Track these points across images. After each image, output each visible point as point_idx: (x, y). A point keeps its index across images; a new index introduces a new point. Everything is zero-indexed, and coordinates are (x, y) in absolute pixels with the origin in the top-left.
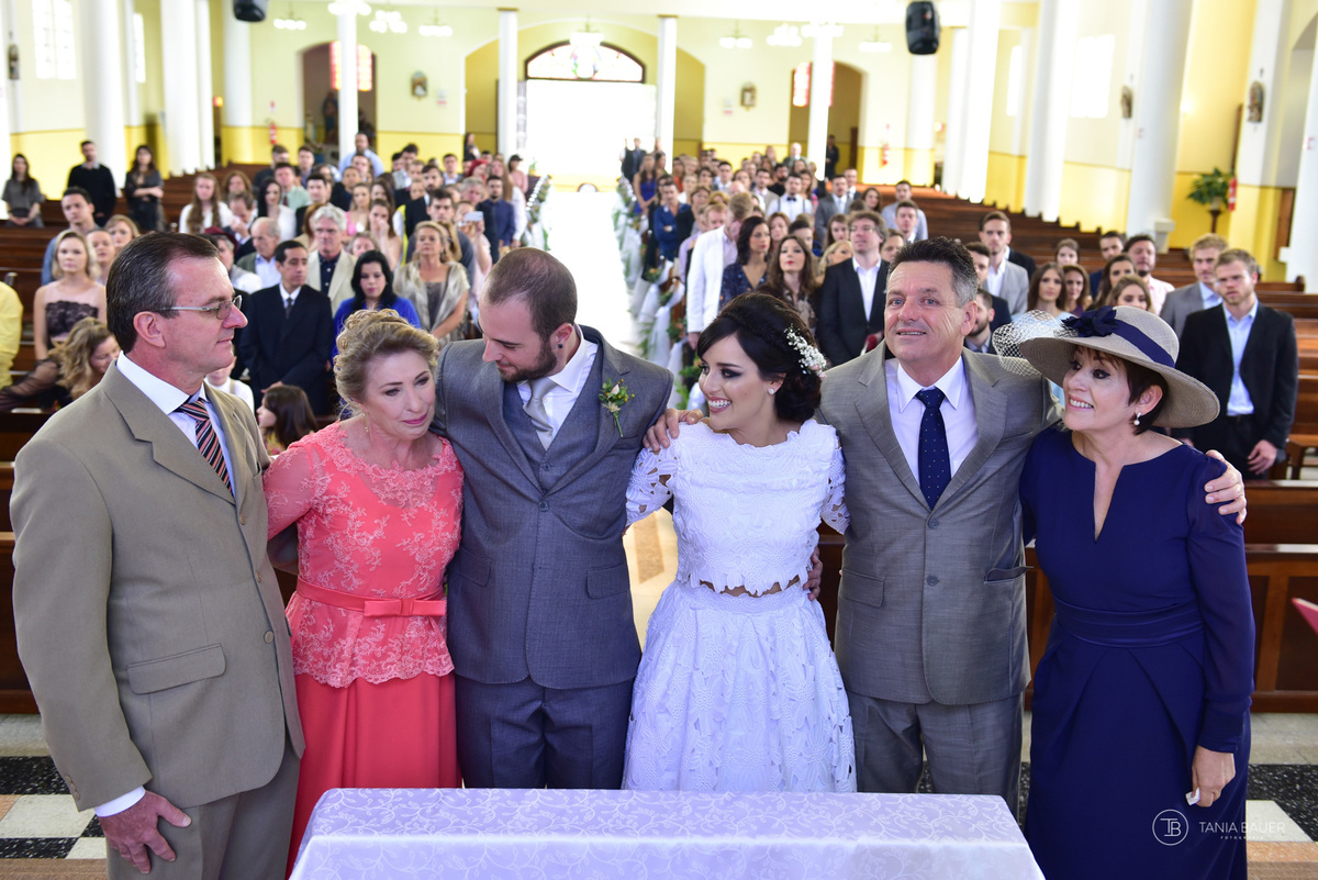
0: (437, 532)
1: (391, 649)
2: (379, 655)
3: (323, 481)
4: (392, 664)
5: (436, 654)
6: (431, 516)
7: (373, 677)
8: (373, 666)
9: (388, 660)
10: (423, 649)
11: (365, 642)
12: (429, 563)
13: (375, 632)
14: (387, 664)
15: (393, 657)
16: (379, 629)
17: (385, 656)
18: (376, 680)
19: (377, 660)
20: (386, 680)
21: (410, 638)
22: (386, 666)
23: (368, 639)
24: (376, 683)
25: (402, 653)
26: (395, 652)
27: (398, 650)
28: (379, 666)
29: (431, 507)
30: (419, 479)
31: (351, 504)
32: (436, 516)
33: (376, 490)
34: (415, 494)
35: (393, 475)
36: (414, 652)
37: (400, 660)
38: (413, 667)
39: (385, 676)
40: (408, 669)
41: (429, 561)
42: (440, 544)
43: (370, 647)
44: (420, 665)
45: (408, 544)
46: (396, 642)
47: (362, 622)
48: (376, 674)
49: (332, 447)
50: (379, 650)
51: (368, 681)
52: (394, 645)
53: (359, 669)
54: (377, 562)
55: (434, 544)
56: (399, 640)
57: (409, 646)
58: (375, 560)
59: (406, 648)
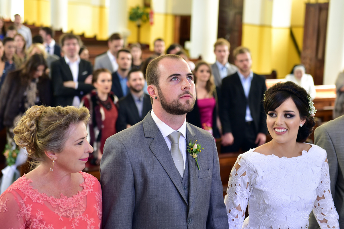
6: (86, 223)
29: (85, 218)
30: (76, 201)
31: (45, 223)
32: (89, 223)
33: (56, 212)
34: (76, 211)
35: (62, 201)
49: (27, 190)
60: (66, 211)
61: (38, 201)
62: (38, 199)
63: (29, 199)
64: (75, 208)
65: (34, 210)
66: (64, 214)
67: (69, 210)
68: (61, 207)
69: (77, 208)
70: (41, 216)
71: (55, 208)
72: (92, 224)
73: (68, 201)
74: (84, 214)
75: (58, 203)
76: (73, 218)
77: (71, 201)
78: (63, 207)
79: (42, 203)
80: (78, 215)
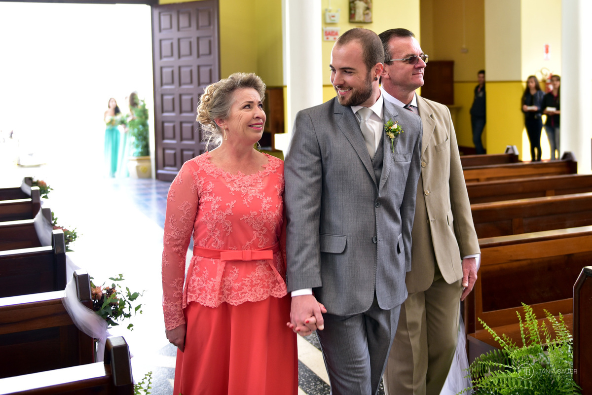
0: (265, 211)
1: (243, 284)
2: (236, 288)
3: (200, 183)
4: (245, 293)
5: (277, 284)
6: (261, 201)
7: (234, 301)
8: (233, 295)
9: (243, 291)
10: (268, 282)
11: (227, 280)
13: (233, 273)
14: (242, 293)
15: (246, 289)
16: (235, 272)
17: (241, 289)
18: (236, 303)
19: (236, 291)
20: (242, 303)
21: (259, 276)
22: (241, 294)
23: (229, 278)
25: (252, 286)
26: (247, 286)
27: (249, 284)
28: (237, 294)
29: (261, 196)
30: (255, 179)
31: (214, 195)
32: (265, 201)
33: (229, 186)
34: (251, 188)
35: (238, 178)
36: (262, 284)
37: (251, 290)
38: (263, 294)
39: (242, 300)
40: (258, 296)
41: (262, 229)
42: (267, 218)
43: (230, 283)
44: (267, 291)
45: (247, 218)
46: (247, 279)
47: (225, 268)
48: (235, 299)
49: (203, 163)
50: (236, 284)
51: (231, 304)
52: (246, 282)
53: (225, 297)
54: (230, 229)
55: (263, 218)
56: (249, 278)
57: (259, 281)
58: (228, 228)
59: (256, 283)
60: (240, 187)
61: (212, 174)
62: (212, 173)
63: (203, 172)
64: (251, 185)
65: (206, 183)
66: (237, 189)
67: (245, 186)
68: (235, 183)
69: (253, 186)
70: (211, 188)
71: (229, 182)
72: (268, 203)
73: (244, 178)
74: (261, 192)
75: (232, 179)
76: (247, 194)
77: (248, 179)
78: (238, 183)
79: (215, 176)
80: (253, 192)
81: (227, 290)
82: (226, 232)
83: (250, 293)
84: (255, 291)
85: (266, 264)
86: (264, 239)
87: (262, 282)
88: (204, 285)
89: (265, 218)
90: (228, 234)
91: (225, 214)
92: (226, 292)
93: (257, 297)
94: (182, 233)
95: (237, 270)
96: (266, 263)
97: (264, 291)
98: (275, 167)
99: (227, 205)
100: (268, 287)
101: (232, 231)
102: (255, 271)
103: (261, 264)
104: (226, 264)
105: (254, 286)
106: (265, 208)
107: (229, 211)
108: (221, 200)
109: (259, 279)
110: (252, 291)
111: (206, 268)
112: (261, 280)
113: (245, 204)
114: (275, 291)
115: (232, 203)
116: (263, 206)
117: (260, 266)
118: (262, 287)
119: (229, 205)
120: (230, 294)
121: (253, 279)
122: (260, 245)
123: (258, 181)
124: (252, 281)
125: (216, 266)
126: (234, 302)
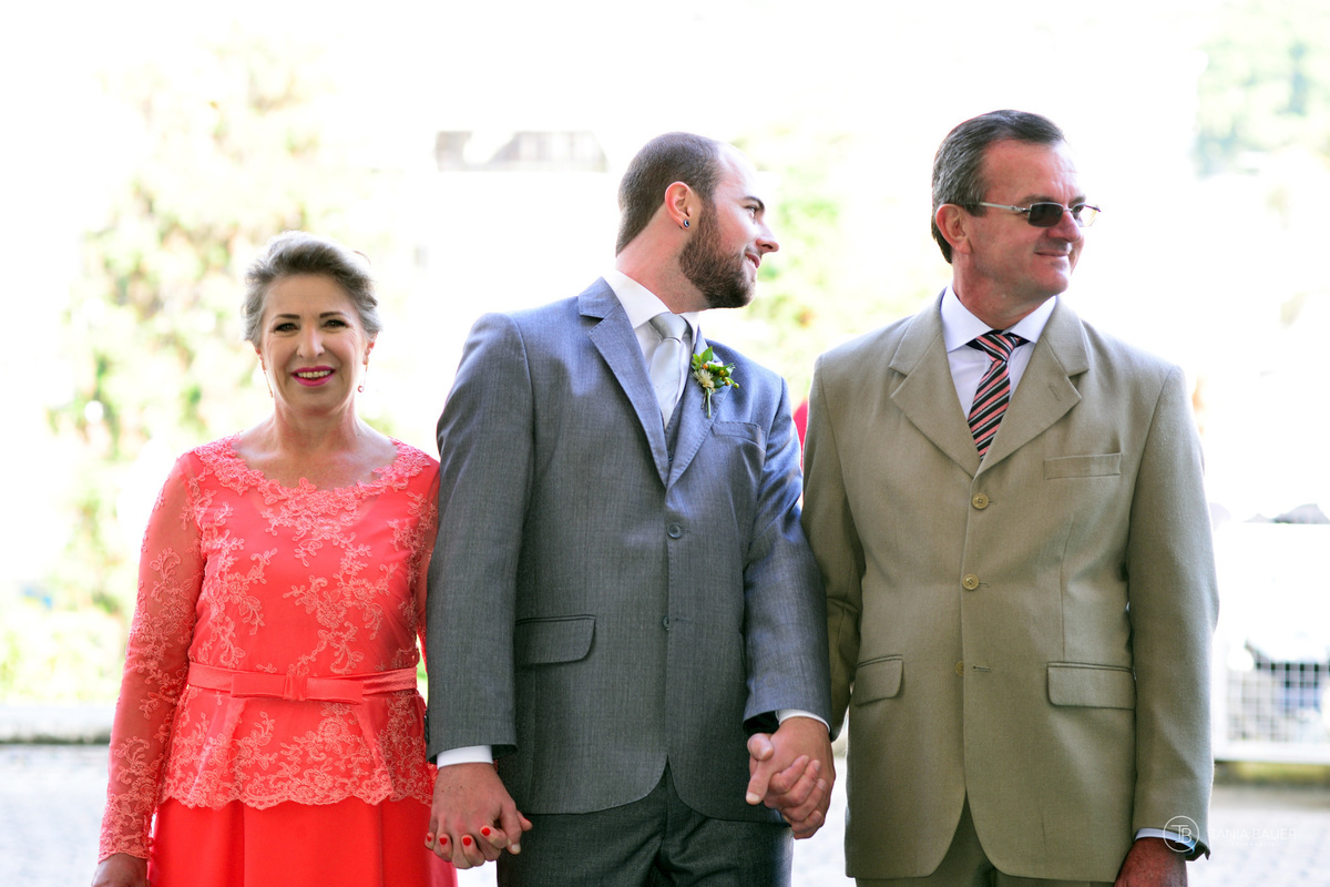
0: (347, 578)
1: (282, 758)
2: (265, 766)
3: (202, 505)
4: (286, 780)
6: (342, 553)
7: (258, 799)
8: (256, 782)
9: (279, 774)
11: (245, 744)
12: (342, 628)
13: (259, 730)
14: (278, 780)
15: (287, 771)
16: (265, 727)
17: (275, 768)
18: (261, 803)
19: (262, 773)
20: (275, 804)
21: (324, 743)
22: (276, 783)
23: (250, 742)
24: (261, 808)
25: (304, 765)
26: (290, 763)
27: (297, 759)
28: (266, 782)
29: (345, 541)
30: (340, 501)
31: (228, 533)
32: (351, 554)
33: (267, 514)
34: (325, 521)
35: (298, 494)
36: (332, 765)
37: (300, 775)
38: (331, 789)
39: (274, 797)
40: (317, 791)
41: (342, 625)
42: (353, 598)
43: (252, 754)
44: (343, 786)
45: (302, 595)
46: (293, 748)
47: (242, 715)
48: (260, 794)
49: (215, 457)
50: (265, 758)
51: (250, 804)
52: (291, 753)
53: (238, 787)
54: (258, 619)
55: (343, 597)
56: (299, 745)
57: (323, 756)
58: (254, 616)
59: (317, 759)
60: (295, 518)
61: (233, 485)
62: (235, 480)
63: (212, 479)
64: (325, 515)
65: (216, 505)
66: (287, 523)
67: (308, 517)
69: (332, 517)
70: (225, 517)
71: (270, 506)
72: (359, 558)
73: (313, 498)
74: (346, 532)
75: (281, 498)
76: (309, 535)
77: (322, 500)
78: (293, 508)
79: (240, 489)
80: (328, 530)
81: (244, 769)
82: (250, 626)
83: (298, 781)
84: (312, 779)
85: (351, 716)
86: (351, 655)
87: (331, 759)
88: (193, 758)
89: (348, 596)
90: (253, 632)
91: (246, 581)
92: (242, 776)
93: (315, 795)
94: (156, 626)
95: (270, 724)
96: (350, 714)
97: (335, 781)
98: (407, 475)
99: (254, 559)
100: (348, 774)
101: (262, 624)
102: (315, 730)
103: (334, 715)
104: (247, 705)
105: (311, 767)
106: (350, 569)
107: (256, 574)
108: (242, 548)
109: (324, 751)
110: (302, 777)
111: (203, 716)
112: (331, 753)
113: (300, 559)
114: (367, 786)
115: (267, 555)
116: (345, 564)
117: (331, 720)
118: (329, 773)
119: (257, 560)
120: (251, 781)
121: (311, 750)
122: (338, 667)
123: (347, 508)
124: (306, 754)
125: (223, 710)
126: (256, 800)
